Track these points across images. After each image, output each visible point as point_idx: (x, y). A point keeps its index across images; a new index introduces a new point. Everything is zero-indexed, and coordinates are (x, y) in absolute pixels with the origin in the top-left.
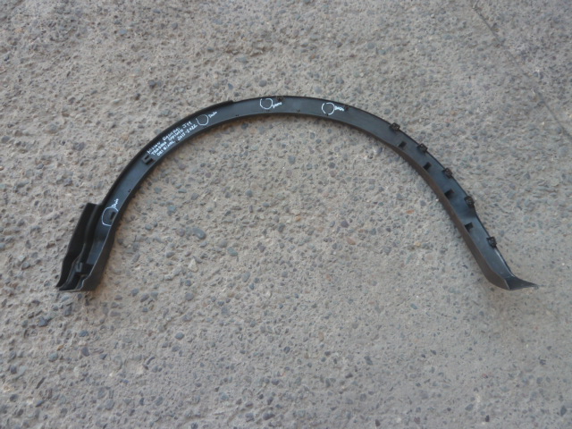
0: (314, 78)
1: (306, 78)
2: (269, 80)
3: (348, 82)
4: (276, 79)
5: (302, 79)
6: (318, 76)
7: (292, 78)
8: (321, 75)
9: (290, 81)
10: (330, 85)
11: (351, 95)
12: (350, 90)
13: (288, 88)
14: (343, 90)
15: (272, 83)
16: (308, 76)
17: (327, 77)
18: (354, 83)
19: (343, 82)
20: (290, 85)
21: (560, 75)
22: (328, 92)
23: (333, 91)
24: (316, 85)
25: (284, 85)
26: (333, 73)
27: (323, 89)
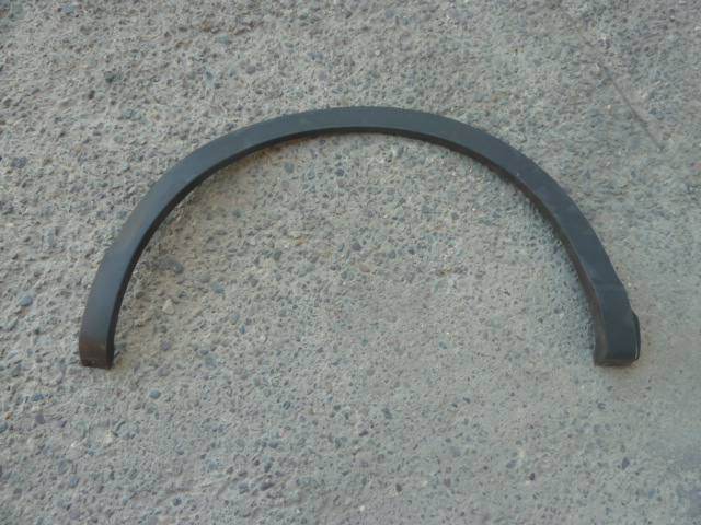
0: (317, 59)
1: (306, 61)
2: (258, 65)
3: (360, 63)
4: (268, 63)
5: (301, 61)
6: (321, 57)
7: (288, 61)
8: (326, 55)
9: (285, 66)
10: (336, 69)
11: (363, 80)
12: (362, 73)
13: (283, 74)
14: (354, 75)
15: (262, 69)
16: (309, 58)
17: (332, 58)
18: (367, 64)
19: (353, 64)
20: (285, 71)
21: (632, 42)
22: (334, 77)
23: (340, 76)
24: (318, 69)
25: (278, 71)
26: (340, 52)
27: (328, 73)
